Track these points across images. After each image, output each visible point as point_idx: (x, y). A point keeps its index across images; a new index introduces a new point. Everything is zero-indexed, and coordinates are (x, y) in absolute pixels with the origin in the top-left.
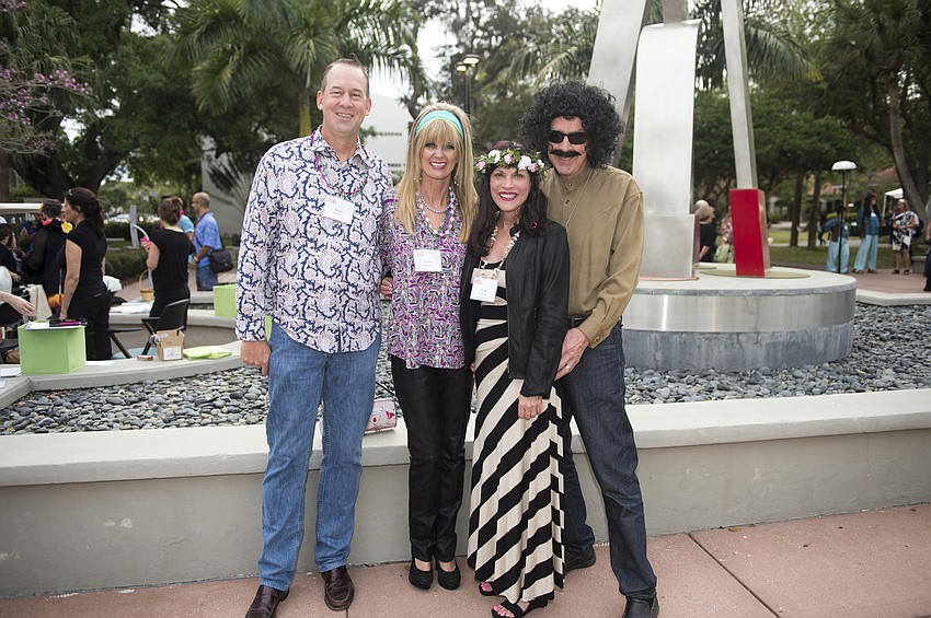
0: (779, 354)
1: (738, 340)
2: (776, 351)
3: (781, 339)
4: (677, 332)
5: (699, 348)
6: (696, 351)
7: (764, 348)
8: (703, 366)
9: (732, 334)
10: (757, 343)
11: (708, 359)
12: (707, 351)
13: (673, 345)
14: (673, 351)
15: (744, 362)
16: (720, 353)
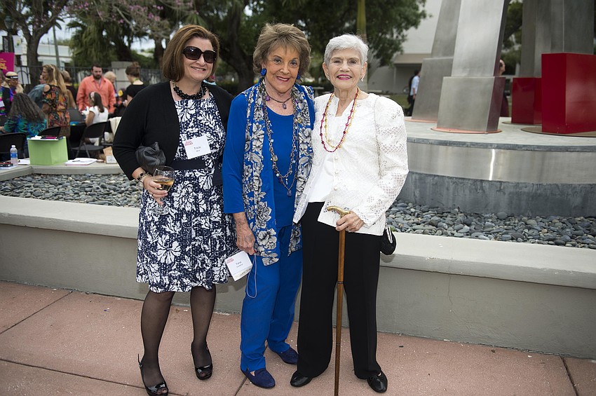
4: (430, 175)
5: (448, 189)
6: (445, 192)
7: (506, 196)
8: (450, 205)
9: (476, 181)
10: (500, 190)
11: (454, 200)
12: (453, 194)
13: (428, 186)
14: (428, 190)
15: (486, 206)
16: (465, 196)
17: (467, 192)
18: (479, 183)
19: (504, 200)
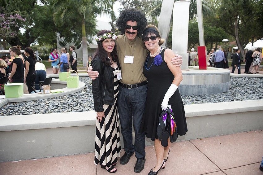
0: (211, 90)
1: (200, 87)
2: (210, 90)
3: (211, 87)
4: (184, 85)
5: (190, 89)
6: (189, 90)
7: (207, 89)
8: (191, 94)
9: (199, 85)
10: (205, 88)
11: (192, 92)
12: (192, 90)
13: (183, 88)
14: (183, 90)
15: (202, 93)
16: (195, 90)
17: (196, 89)
18: (199, 86)
19: (206, 90)
